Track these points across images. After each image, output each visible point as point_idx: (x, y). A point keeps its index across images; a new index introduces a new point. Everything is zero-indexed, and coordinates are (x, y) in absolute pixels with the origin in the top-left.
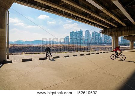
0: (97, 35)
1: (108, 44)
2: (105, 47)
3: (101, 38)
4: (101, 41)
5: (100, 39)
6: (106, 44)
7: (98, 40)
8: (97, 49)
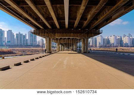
0: (22, 37)
1: (34, 46)
2: (32, 50)
3: (27, 40)
4: (27, 43)
5: (25, 41)
6: (32, 46)
7: (24, 42)
8: (23, 52)
